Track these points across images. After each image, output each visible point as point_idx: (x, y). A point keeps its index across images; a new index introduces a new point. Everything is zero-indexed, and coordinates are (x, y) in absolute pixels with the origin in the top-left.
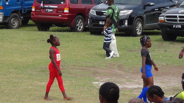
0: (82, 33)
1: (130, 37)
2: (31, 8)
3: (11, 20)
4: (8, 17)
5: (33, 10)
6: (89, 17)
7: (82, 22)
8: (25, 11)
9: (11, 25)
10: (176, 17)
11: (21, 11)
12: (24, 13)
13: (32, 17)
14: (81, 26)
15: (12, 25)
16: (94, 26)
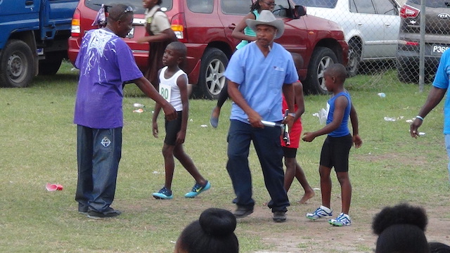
3: (7, 61)
5: (76, 29)
9: (6, 76)
13: (70, 50)
14: (220, 79)
15: (11, 75)
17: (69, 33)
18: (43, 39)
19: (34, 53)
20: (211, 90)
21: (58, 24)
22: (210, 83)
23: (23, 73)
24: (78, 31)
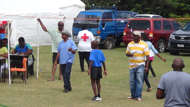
0: (163, 53)
2: (123, 33)
3: (107, 42)
4: (104, 40)
5: (125, 34)
6: (170, 41)
7: (164, 45)
8: (118, 35)
9: (106, 46)
11: (115, 35)
12: (117, 37)
13: (123, 40)
14: (163, 48)
15: (108, 46)
16: (173, 48)
18: (116, 36)
19: (114, 40)
20: (160, 50)
21: (120, 33)
22: (160, 48)
23: (111, 46)
24: (125, 35)
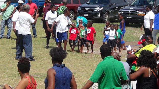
0: (73, 21)
1: (101, 24)
6: (78, 11)
7: (73, 14)
10: (129, 12)
13: (43, 11)
14: (73, 17)
17: (43, 8)
20: (71, 19)
21: (41, 6)
